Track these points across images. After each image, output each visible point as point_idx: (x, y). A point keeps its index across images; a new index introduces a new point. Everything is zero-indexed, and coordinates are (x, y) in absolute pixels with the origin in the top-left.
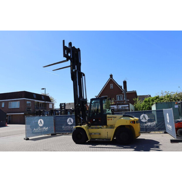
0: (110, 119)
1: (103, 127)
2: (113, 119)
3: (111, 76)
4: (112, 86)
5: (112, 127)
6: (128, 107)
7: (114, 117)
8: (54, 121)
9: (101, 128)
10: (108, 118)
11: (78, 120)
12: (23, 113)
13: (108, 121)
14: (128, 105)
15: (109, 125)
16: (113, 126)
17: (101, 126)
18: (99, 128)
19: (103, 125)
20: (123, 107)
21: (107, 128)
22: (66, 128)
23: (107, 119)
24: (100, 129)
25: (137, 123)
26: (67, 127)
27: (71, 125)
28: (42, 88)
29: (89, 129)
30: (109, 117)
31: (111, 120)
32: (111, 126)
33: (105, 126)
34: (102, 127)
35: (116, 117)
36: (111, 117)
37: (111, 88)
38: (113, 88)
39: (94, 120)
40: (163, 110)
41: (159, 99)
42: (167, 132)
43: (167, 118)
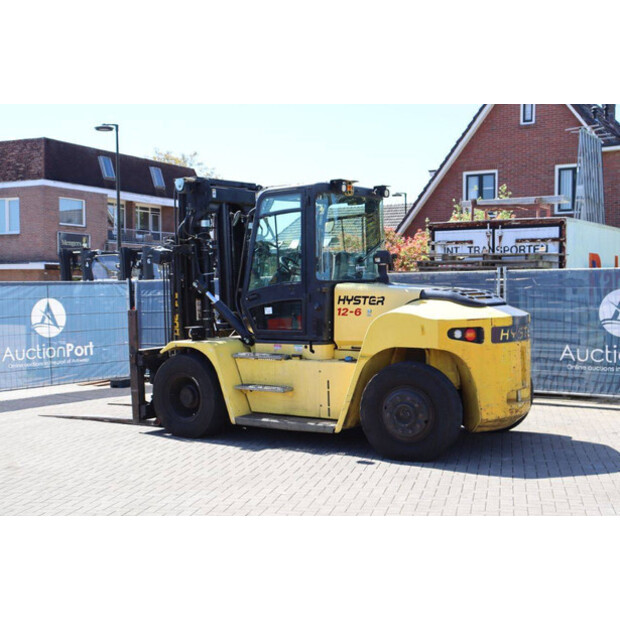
0: (352, 307)
2: (365, 307)
6: (554, 240)
7: (373, 301)
9: (301, 357)
10: (341, 305)
11: (198, 307)
12: (40, 266)
13: (338, 321)
14: (554, 232)
15: (347, 343)
17: (299, 348)
18: (288, 358)
19: (310, 341)
20: (523, 240)
23: (336, 306)
24: (295, 362)
25: (496, 339)
28: (100, 125)
29: (239, 361)
30: (346, 299)
31: (358, 312)
32: (353, 348)
33: (320, 349)
34: (306, 352)
35: (382, 301)
36: (356, 300)
37: (522, 123)
38: (533, 122)
39: (269, 311)
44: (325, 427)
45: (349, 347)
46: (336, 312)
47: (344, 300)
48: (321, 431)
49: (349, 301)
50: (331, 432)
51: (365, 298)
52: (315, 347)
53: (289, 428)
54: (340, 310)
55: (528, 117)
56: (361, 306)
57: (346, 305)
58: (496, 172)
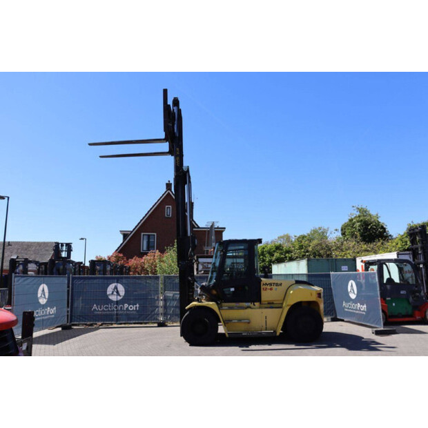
0: (269, 287)
2: (274, 287)
3: (169, 186)
4: (168, 211)
5: (271, 305)
7: (277, 285)
8: (68, 291)
9: (250, 307)
10: (264, 287)
13: (263, 293)
15: (266, 301)
16: (275, 302)
17: (249, 304)
18: (246, 308)
19: (253, 301)
21: (260, 308)
22: (103, 310)
23: (262, 287)
24: (249, 310)
26: (106, 308)
30: (266, 284)
31: (271, 289)
32: (269, 303)
33: (257, 304)
34: (252, 305)
35: (281, 285)
36: (271, 284)
37: (166, 216)
38: (171, 216)
39: (232, 289)
40: (330, 274)
41: (281, 250)
42: (338, 317)
43: (349, 290)
45: (267, 303)
46: (262, 289)
51: (274, 284)
52: (255, 304)
55: (168, 214)
56: (272, 287)
57: (266, 286)
58: (155, 234)
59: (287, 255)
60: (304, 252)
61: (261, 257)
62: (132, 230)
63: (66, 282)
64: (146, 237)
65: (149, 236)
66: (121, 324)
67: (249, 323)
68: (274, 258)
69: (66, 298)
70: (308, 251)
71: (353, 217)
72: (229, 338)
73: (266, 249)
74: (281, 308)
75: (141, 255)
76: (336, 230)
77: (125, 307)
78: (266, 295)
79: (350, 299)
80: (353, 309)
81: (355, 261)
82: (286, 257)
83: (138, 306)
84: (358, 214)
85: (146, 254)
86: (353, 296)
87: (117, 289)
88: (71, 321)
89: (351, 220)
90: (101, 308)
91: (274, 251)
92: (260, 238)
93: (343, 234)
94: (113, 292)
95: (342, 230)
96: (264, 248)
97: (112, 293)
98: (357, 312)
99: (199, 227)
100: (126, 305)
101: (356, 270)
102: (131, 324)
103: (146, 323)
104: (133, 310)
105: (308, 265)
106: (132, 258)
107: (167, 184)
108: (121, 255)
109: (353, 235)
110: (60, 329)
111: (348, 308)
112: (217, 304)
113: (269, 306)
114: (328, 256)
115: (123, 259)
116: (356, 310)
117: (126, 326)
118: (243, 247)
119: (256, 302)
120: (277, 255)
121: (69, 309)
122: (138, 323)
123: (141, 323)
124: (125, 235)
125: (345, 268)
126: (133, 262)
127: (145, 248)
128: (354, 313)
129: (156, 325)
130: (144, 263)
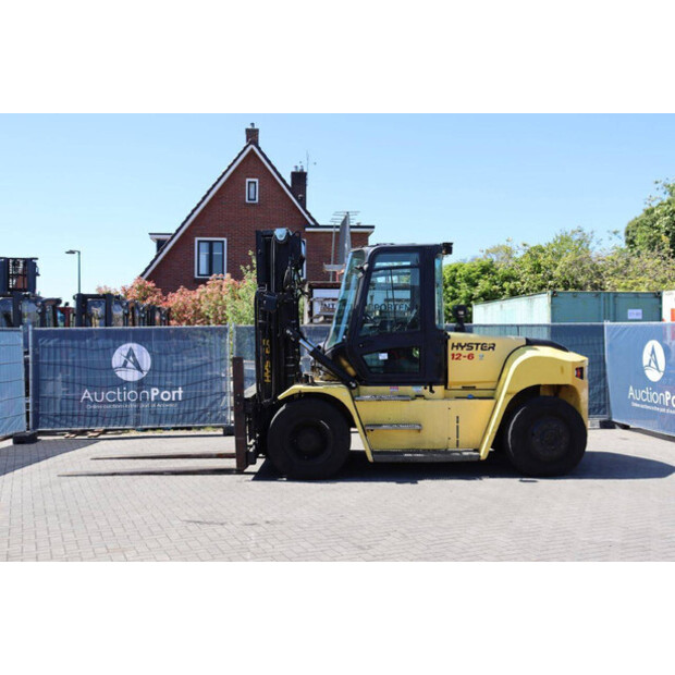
0: (465, 352)
1: (431, 391)
2: (477, 353)
3: (252, 135)
4: (252, 189)
5: (470, 392)
7: (484, 347)
9: (422, 397)
10: (455, 351)
13: (452, 365)
15: (458, 383)
16: (478, 386)
17: (420, 389)
18: (413, 398)
19: (431, 384)
21: (445, 398)
22: (106, 402)
23: (450, 352)
24: (420, 402)
26: (111, 397)
27: (140, 384)
30: (459, 345)
31: (470, 357)
32: (464, 388)
33: (439, 389)
34: (426, 392)
35: (493, 347)
36: (469, 346)
37: (247, 201)
38: (257, 201)
39: (384, 356)
40: (603, 327)
41: (494, 274)
42: (614, 420)
43: (645, 362)
44: (471, 456)
45: (460, 387)
46: (450, 357)
47: (457, 347)
48: (469, 459)
49: (462, 348)
50: (476, 459)
51: (477, 344)
52: (434, 388)
53: (436, 460)
54: (453, 355)
55: (252, 197)
56: (473, 351)
57: (460, 351)
58: (225, 239)
59: (506, 285)
60: (543, 278)
61: (450, 288)
62: (174, 232)
63: (22, 341)
64: (204, 247)
65: (211, 243)
66: (146, 430)
67: (419, 431)
68: (476, 292)
69: (23, 377)
70: (551, 278)
71: (654, 205)
72: (375, 463)
73: (460, 272)
74: (492, 398)
75: (194, 284)
76: (615, 233)
77: (153, 394)
78: (459, 370)
79: (647, 382)
80: (652, 404)
81: (660, 298)
82: (503, 290)
83: (180, 391)
84: (666, 198)
85: (204, 282)
86: (654, 375)
87: (134, 356)
88: (36, 425)
89: (649, 212)
90: (99, 397)
91: (478, 277)
92: (449, 241)
93: (631, 242)
94: (126, 363)
95: (627, 233)
96: (456, 270)
97: (125, 365)
98: (663, 410)
99: (317, 226)
100: (154, 392)
101: (660, 319)
102: (168, 429)
103: (199, 428)
104: (170, 401)
105: (553, 307)
106: (175, 292)
107: (248, 131)
108: (151, 285)
109: (653, 244)
110: (10, 442)
111: (640, 402)
112: (350, 388)
113: (466, 393)
114: (595, 287)
115: (155, 292)
116: (662, 406)
117: (157, 433)
118: (408, 263)
119: (437, 384)
120: (484, 285)
121: (30, 401)
122: (182, 429)
123: (189, 429)
124: (161, 244)
125: (634, 313)
126: (177, 299)
127: (203, 270)
128: (656, 412)
129: (220, 432)
130: (199, 300)
